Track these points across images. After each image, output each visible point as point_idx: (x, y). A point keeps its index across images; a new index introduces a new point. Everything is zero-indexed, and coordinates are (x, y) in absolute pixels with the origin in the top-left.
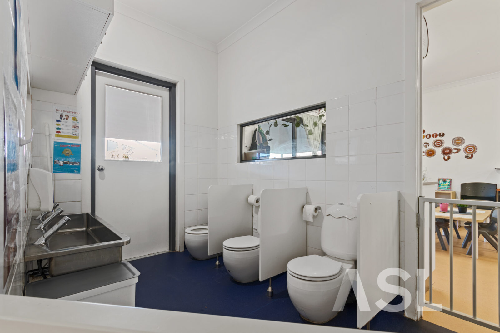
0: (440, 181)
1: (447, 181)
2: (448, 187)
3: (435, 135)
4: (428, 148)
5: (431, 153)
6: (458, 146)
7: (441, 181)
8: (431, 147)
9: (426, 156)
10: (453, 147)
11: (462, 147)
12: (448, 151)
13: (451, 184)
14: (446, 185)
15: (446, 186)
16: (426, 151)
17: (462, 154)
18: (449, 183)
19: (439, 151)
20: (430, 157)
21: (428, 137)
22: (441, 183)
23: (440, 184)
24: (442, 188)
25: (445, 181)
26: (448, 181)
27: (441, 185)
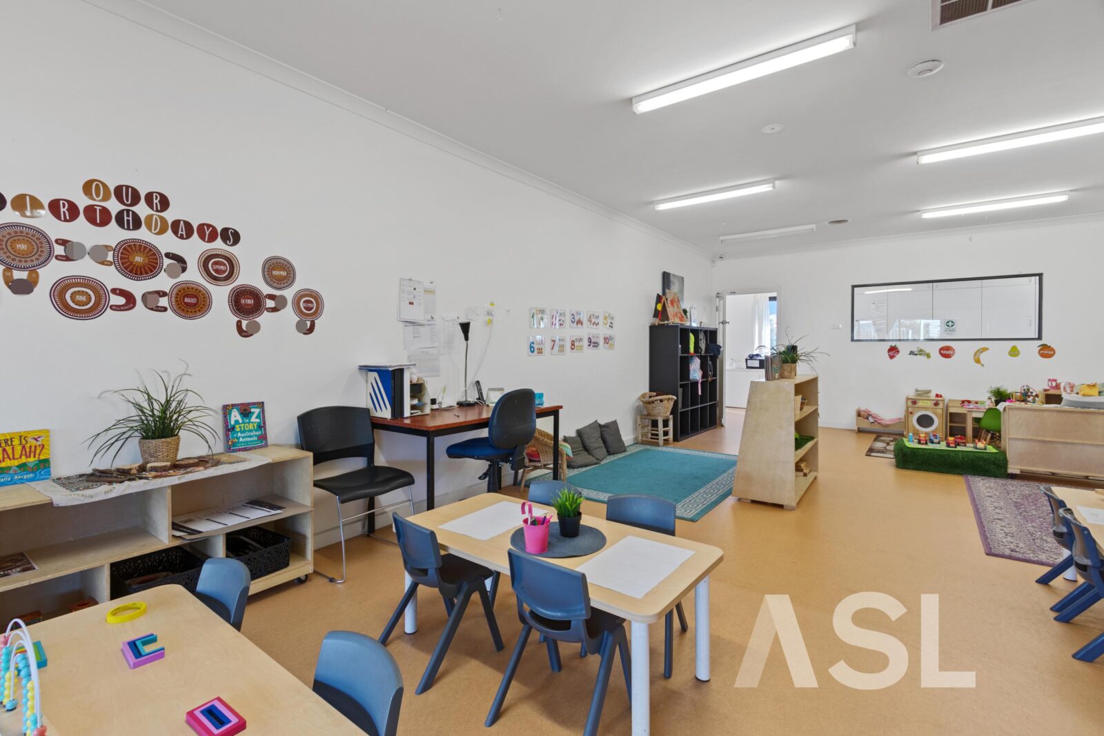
0: (230, 413)
1: (252, 410)
2: (259, 433)
3: (208, 232)
4: (184, 277)
5: (193, 301)
6: (279, 289)
7: (235, 416)
8: (193, 275)
9: (174, 311)
10: (266, 290)
11: (289, 293)
12: (250, 302)
13: (264, 423)
14: (251, 427)
15: (254, 433)
16: (172, 288)
17: (289, 315)
18: (258, 420)
19: (220, 294)
20: (190, 318)
21: (183, 231)
22: (237, 422)
23: (233, 428)
24: (241, 439)
25: (245, 410)
26: (256, 411)
27: (238, 429)
